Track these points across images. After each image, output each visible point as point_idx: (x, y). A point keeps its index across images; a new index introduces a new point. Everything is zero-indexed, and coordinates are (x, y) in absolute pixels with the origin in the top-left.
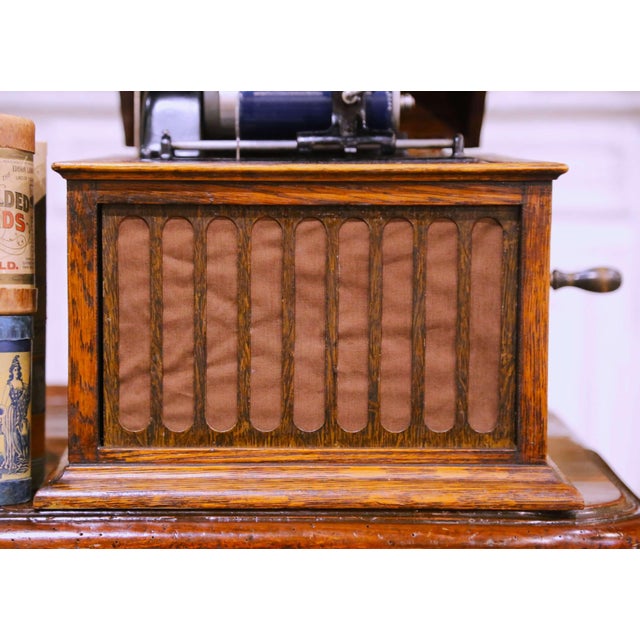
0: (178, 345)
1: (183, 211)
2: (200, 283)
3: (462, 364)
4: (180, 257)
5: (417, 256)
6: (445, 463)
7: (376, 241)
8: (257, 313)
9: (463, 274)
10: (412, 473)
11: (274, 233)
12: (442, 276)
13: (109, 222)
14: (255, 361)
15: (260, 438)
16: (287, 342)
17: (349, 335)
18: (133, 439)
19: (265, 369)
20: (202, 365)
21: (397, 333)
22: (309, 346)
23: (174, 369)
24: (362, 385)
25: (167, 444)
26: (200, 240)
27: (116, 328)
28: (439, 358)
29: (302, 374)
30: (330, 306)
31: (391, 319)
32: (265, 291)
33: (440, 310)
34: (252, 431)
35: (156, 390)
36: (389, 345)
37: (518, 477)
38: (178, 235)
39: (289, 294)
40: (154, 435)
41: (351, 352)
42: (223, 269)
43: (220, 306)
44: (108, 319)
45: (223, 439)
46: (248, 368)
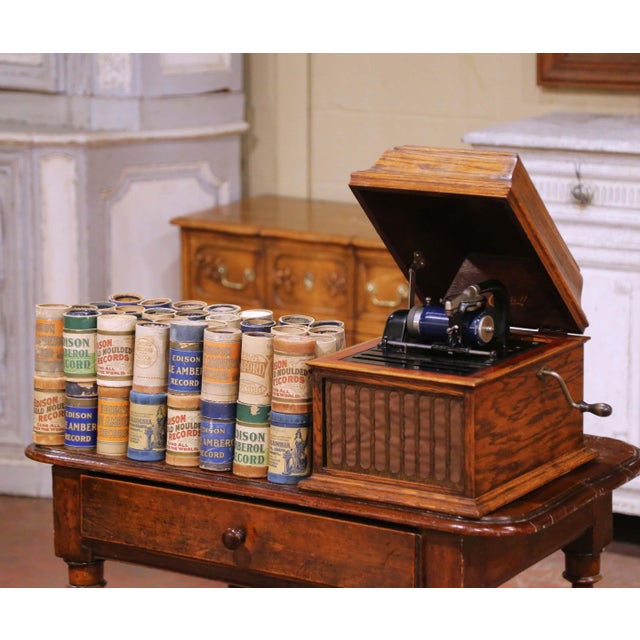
0: (351, 432)
1: (353, 383)
2: (358, 411)
3: (448, 454)
4: (352, 400)
5: (431, 410)
6: (439, 492)
7: (417, 403)
8: (377, 424)
9: (448, 420)
10: (425, 494)
11: (382, 395)
12: (440, 419)
13: (328, 384)
14: (377, 443)
15: (378, 473)
16: (388, 438)
17: (409, 437)
18: (336, 466)
19: (380, 446)
20: (359, 442)
21: (425, 439)
22: (395, 440)
23: (350, 442)
24: (412, 457)
25: (347, 470)
26: (358, 394)
27: (331, 424)
28: (440, 451)
29: (392, 450)
30: (402, 425)
31: (423, 433)
32: (380, 416)
33: (440, 432)
34: (376, 470)
35: (344, 449)
36: (422, 443)
37: (462, 502)
38: (350, 391)
39: (388, 419)
40: (342, 466)
41: (409, 443)
42: (365, 406)
43: (365, 420)
44: (328, 420)
45: (366, 471)
46: (374, 445)
